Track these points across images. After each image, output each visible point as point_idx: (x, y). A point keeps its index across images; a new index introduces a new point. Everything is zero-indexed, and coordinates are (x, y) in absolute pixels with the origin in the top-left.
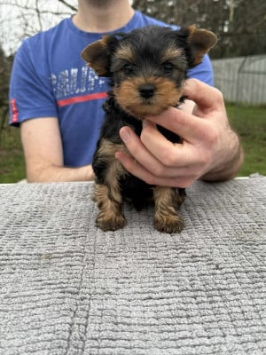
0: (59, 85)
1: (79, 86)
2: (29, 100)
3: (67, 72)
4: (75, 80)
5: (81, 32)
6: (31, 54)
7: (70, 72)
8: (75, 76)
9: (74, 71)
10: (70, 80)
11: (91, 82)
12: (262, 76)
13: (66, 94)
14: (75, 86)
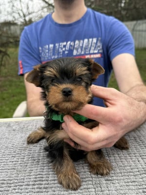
0: (43, 53)
1: (54, 54)
2: (28, 61)
3: (47, 46)
4: (52, 51)
5: (56, 23)
6: (29, 36)
7: (49, 46)
8: (52, 49)
9: (51, 46)
10: (49, 51)
11: (60, 52)
12: (144, 33)
13: (46, 59)
14: (52, 54)
